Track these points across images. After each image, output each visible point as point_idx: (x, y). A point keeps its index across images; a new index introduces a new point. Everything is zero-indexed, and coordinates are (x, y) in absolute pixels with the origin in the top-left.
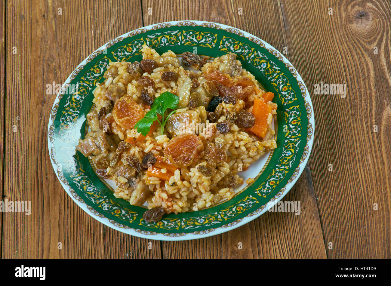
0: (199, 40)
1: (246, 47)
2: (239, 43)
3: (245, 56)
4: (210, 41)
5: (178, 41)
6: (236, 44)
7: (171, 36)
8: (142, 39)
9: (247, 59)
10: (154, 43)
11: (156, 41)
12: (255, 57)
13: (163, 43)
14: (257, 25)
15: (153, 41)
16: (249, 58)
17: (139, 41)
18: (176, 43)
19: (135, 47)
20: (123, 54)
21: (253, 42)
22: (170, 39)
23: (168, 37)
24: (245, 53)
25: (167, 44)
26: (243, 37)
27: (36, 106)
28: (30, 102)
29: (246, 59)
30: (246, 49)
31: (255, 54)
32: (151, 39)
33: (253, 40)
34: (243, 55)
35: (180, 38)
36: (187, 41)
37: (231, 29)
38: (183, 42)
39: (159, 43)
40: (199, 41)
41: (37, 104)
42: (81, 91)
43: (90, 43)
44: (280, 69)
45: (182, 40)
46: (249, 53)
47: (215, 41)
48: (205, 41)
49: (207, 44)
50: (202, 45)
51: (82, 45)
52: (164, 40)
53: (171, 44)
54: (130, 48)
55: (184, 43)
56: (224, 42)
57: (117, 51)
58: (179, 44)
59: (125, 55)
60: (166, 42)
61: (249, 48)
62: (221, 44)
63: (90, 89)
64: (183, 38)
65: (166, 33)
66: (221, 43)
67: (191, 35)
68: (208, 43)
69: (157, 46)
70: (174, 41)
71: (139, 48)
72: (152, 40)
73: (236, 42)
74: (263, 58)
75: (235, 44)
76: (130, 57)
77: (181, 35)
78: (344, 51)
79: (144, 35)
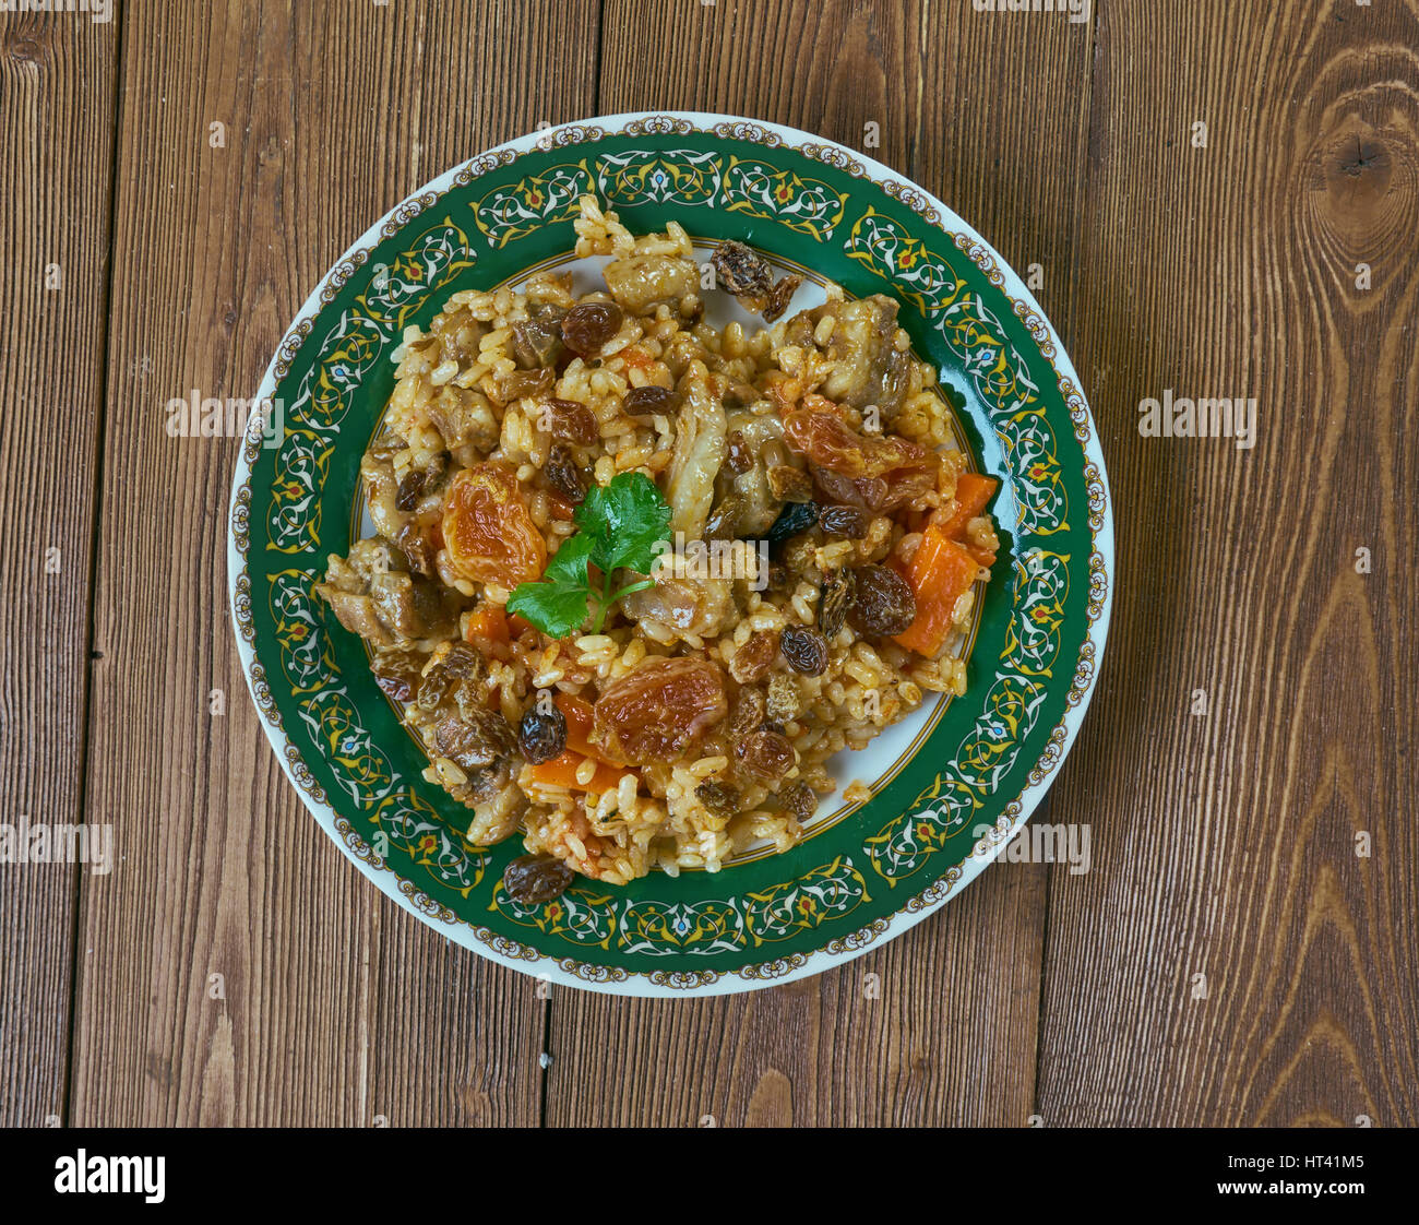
0: (782, 201)
1: (941, 268)
2: (916, 248)
3: (929, 301)
4: (818, 212)
5: (709, 192)
6: (907, 247)
7: (686, 168)
8: (583, 164)
9: (935, 313)
10: (623, 184)
11: (631, 178)
12: (962, 314)
13: (653, 190)
14: (994, 128)
15: (621, 178)
16: (943, 311)
17: (571, 172)
18: (701, 197)
19: (556, 191)
20: (509, 213)
21: (968, 259)
22: (682, 181)
23: (675, 170)
24: (932, 289)
25: (669, 195)
26: (936, 229)
27: (210, 325)
28: (189, 305)
29: (929, 312)
30: (936, 277)
31: (966, 303)
32: (614, 168)
33: (968, 249)
34: (923, 296)
35: (716, 180)
36: (738, 198)
37: (902, 189)
38: (724, 199)
39: (639, 188)
40: (780, 207)
41: (212, 322)
42: (354, 349)
43: (407, 94)
44: (1036, 389)
45: (722, 191)
46: (944, 292)
47: (837, 219)
48: (803, 211)
49: (806, 224)
50: (787, 222)
51: (379, 97)
52: (660, 181)
53: (681, 197)
54: (538, 193)
55: (728, 204)
56: (866, 230)
57: (489, 203)
58: (710, 202)
59: (517, 217)
60: (667, 190)
61: (948, 276)
62: (856, 236)
63: (385, 340)
64: (727, 183)
65: (672, 154)
66: (857, 229)
67: (759, 176)
68: (811, 222)
69: (631, 198)
70: (695, 188)
71: (567, 198)
72: (619, 174)
73: (910, 242)
74: (989, 329)
75: (903, 247)
76: (533, 228)
77: (722, 172)
78: (1265, 303)
79: (594, 148)
